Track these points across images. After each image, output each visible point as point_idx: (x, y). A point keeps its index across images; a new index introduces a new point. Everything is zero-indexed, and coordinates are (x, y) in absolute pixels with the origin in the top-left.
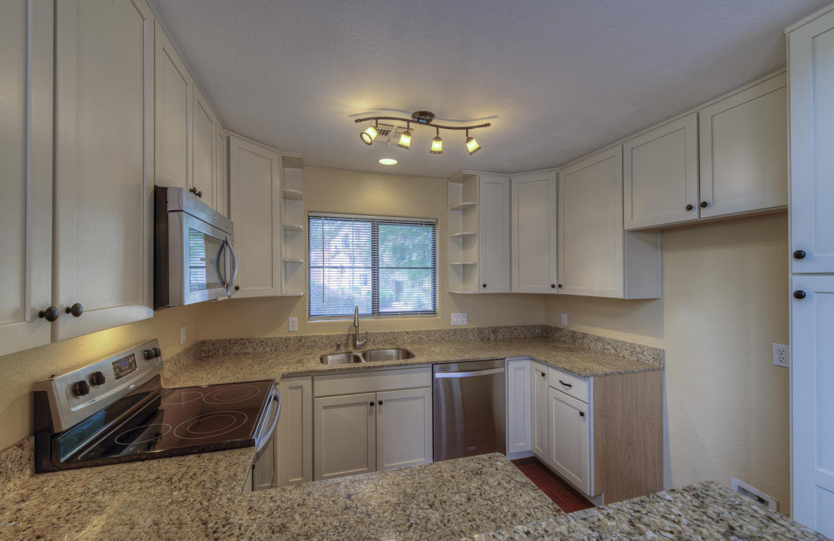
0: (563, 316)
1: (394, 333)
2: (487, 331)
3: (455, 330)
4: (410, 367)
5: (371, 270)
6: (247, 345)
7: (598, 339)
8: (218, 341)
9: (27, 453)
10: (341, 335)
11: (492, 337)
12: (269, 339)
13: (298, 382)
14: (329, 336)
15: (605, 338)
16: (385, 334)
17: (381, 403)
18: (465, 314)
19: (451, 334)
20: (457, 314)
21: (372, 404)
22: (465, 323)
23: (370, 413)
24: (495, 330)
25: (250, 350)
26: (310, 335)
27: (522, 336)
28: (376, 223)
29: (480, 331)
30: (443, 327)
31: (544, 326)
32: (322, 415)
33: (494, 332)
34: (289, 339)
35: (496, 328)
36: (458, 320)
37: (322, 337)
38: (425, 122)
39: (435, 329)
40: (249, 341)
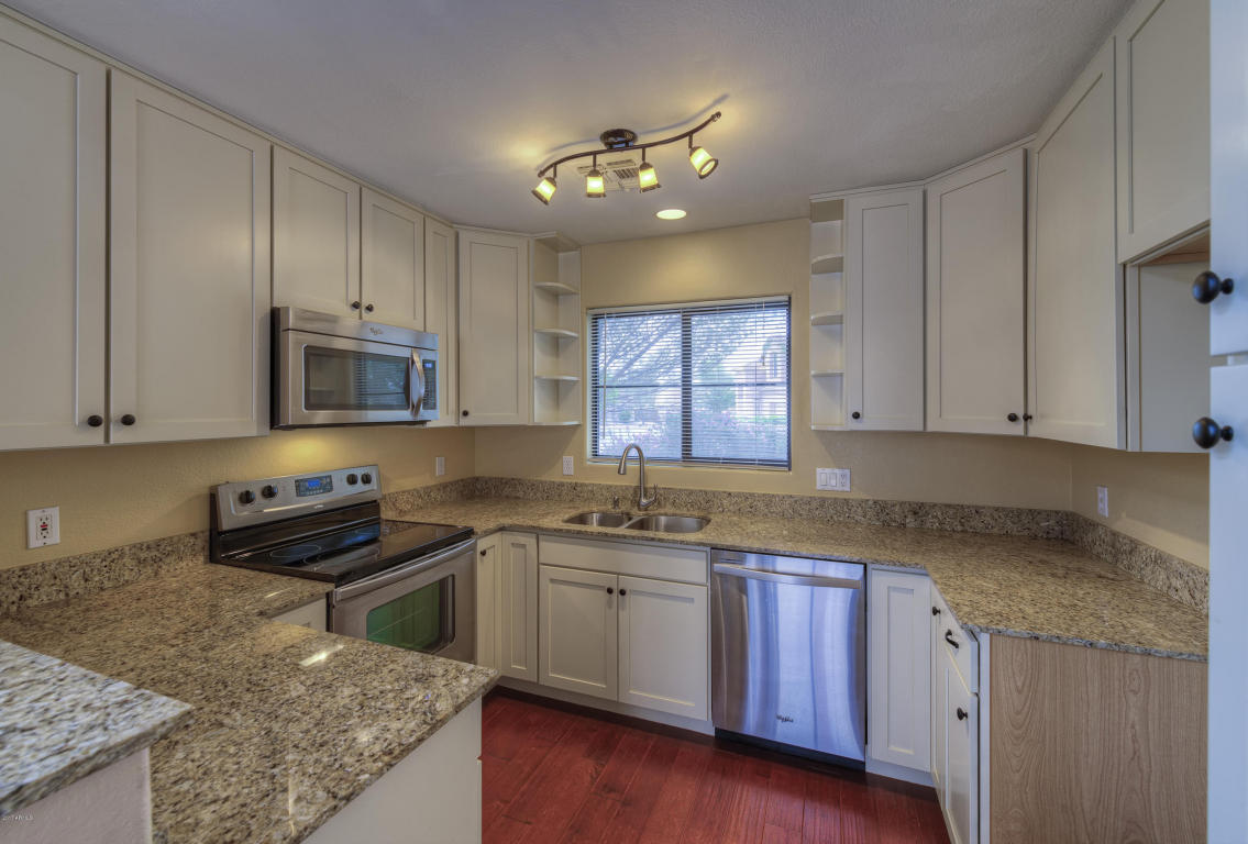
0: (1100, 495)
1: (706, 493)
2: (897, 509)
3: (823, 500)
4: (666, 545)
5: (680, 389)
6: (519, 487)
7: (1160, 559)
8: (490, 479)
9: (201, 542)
10: (627, 488)
11: (911, 522)
12: (541, 482)
13: (521, 538)
14: (611, 486)
15: (1171, 558)
16: (691, 492)
17: (623, 593)
18: (847, 472)
19: (814, 505)
20: (827, 470)
21: (610, 591)
22: (847, 488)
23: (609, 605)
24: (918, 510)
25: (521, 494)
26: (587, 482)
27: (995, 530)
28: (687, 313)
29: (881, 508)
30: (798, 490)
31: (1067, 514)
32: (549, 590)
33: (915, 513)
34: (562, 484)
35: (922, 505)
36: (830, 479)
37: (601, 487)
38: (624, 145)
39: (783, 493)
40: (520, 482)
